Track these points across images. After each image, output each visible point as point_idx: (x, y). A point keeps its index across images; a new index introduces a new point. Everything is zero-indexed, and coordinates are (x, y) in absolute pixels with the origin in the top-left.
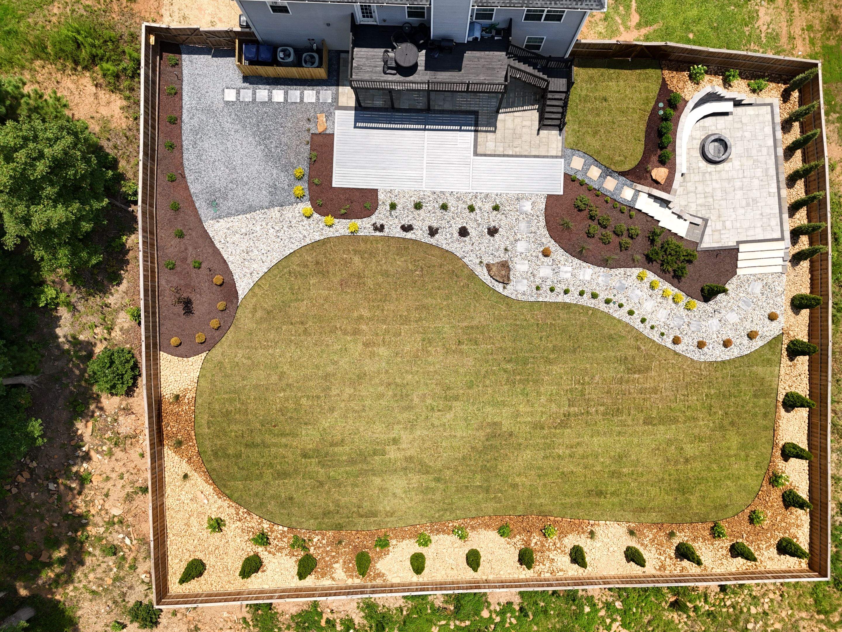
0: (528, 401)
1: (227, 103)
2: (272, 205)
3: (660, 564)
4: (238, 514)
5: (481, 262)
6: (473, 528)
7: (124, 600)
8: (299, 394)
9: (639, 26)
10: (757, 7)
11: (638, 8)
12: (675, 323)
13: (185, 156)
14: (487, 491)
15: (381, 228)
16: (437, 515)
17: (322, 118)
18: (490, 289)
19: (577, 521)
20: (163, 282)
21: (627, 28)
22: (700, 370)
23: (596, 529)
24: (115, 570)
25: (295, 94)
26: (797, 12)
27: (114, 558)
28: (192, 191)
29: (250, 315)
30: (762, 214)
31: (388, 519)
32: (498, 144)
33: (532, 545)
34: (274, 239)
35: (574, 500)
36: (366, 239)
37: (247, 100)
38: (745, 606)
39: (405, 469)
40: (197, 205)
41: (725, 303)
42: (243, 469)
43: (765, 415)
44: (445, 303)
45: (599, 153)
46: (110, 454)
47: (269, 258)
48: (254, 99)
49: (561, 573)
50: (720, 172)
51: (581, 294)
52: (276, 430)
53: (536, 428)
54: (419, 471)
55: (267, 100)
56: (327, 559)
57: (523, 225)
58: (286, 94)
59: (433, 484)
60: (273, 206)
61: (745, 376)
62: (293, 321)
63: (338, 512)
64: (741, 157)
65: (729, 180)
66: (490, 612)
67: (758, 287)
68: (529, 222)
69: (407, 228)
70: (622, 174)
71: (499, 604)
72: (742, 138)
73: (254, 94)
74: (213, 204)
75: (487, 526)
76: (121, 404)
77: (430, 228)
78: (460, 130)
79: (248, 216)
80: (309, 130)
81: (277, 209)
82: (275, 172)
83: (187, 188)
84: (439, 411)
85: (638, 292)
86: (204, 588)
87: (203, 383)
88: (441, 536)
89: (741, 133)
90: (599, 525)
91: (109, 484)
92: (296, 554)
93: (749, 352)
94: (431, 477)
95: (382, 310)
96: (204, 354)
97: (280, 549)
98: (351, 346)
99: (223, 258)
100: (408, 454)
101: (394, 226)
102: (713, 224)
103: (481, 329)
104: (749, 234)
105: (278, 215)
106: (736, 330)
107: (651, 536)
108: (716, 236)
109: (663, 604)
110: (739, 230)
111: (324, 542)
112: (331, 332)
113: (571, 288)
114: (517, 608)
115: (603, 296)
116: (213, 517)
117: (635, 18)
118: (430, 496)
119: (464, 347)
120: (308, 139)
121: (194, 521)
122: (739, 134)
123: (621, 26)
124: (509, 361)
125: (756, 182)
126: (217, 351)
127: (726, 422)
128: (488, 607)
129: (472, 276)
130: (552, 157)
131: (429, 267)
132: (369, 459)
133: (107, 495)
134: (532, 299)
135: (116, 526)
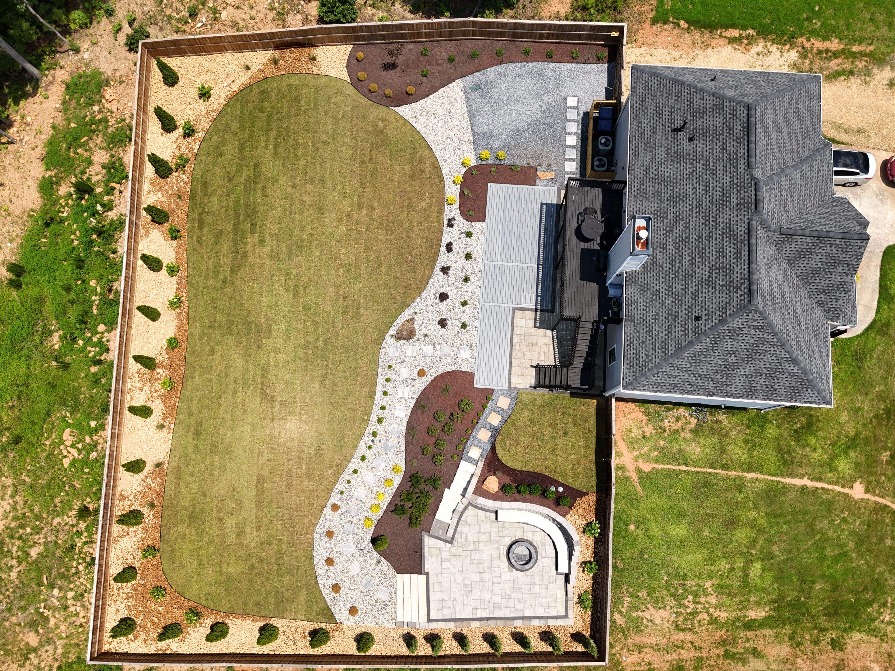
0: (289, 362)
1: (565, 99)
2: (474, 133)
3: (126, 495)
4: (213, 111)
5: (416, 313)
6: (179, 314)
7: (152, 24)
8: (309, 158)
9: (639, 471)
10: (668, 608)
11: (657, 471)
12: (352, 507)
13: (519, 65)
14: (210, 327)
15: (450, 225)
16: (194, 282)
17: (550, 176)
18: (392, 323)
19: (174, 412)
20: (411, 46)
21: (636, 459)
22: (306, 534)
23: (166, 430)
24: (177, 16)
25: (573, 154)
26: (668, 657)
27: (187, 14)
28: (488, 70)
29: (380, 117)
30: (455, 600)
31: (195, 238)
32: (523, 329)
33: (158, 370)
34: (446, 135)
35: (195, 409)
36: (441, 212)
37: (568, 115)
38: (76, 586)
39: (237, 252)
40: (476, 74)
41: (369, 561)
42: (250, 114)
43: (258, 604)
44: (381, 283)
45: (513, 424)
46: (272, 9)
47: (429, 132)
48: (569, 121)
49: (129, 397)
50: (499, 558)
51: (383, 408)
52: (280, 140)
53: (263, 370)
54: (234, 265)
55: (568, 131)
56: (166, 187)
57: (447, 350)
58: (574, 147)
59: (221, 277)
60: (474, 135)
61: (297, 581)
62: (373, 152)
63: (206, 195)
64: (514, 582)
65: (491, 568)
66: (103, 333)
67: (383, 595)
68: (450, 356)
69: (449, 248)
70: (493, 448)
71: (108, 341)
72: (533, 583)
73: (574, 121)
74: (477, 87)
75: (179, 328)
76: (312, 16)
77: (448, 268)
78: (537, 296)
79: (466, 115)
80: (540, 165)
81: (472, 138)
82: (504, 136)
83: (491, 66)
84: (286, 280)
85: (383, 466)
86: (154, 87)
87: (324, 79)
88: (175, 286)
89: (538, 582)
90: (169, 433)
91: (247, 9)
92: (174, 160)
93: (320, 585)
94: (228, 275)
95: (378, 228)
96: (349, 80)
97: (179, 148)
98: (348, 202)
99: (431, 94)
100: (250, 254)
101: (452, 236)
102: (447, 549)
103: (357, 317)
104: (436, 585)
105: (466, 139)
106: (342, 572)
107: (153, 485)
108: (435, 552)
109: (88, 500)
110: (440, 576)
111: (181, 184)
112: (362, 184)
113: (388, 398)
114: (102, 358)
115: (380, 429)
116: (212, 92)
117: (647, 467)
118: (211, 274)
119: (341, 302)
120: (532, 164)
121: (211, 76)
122: (537, 580)
123: (638, 452)
124: (326, 344)
125: (487, 595)
126: (351, 90)
127: (253, 560)
128: (106, 330)
129: (404, 306)
130: (510, 379)
131: (414, 268)
132: (249, 219)
133: (238, 8)
134: (380, 363)
135: (212, 16)
